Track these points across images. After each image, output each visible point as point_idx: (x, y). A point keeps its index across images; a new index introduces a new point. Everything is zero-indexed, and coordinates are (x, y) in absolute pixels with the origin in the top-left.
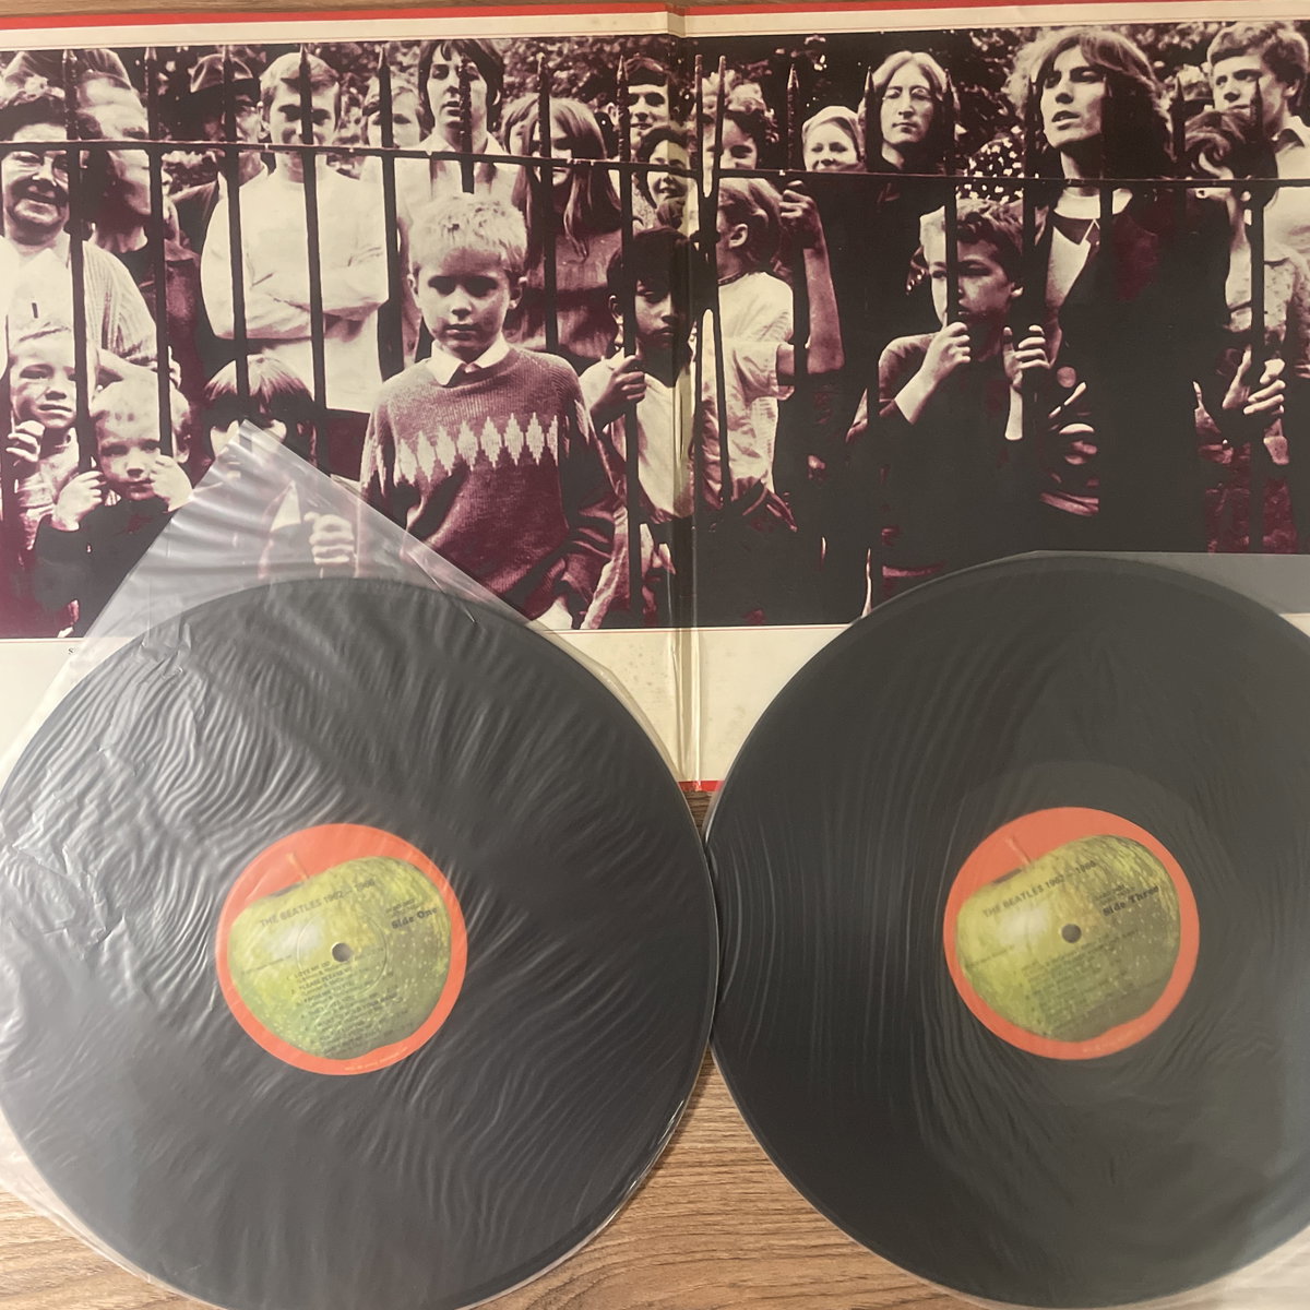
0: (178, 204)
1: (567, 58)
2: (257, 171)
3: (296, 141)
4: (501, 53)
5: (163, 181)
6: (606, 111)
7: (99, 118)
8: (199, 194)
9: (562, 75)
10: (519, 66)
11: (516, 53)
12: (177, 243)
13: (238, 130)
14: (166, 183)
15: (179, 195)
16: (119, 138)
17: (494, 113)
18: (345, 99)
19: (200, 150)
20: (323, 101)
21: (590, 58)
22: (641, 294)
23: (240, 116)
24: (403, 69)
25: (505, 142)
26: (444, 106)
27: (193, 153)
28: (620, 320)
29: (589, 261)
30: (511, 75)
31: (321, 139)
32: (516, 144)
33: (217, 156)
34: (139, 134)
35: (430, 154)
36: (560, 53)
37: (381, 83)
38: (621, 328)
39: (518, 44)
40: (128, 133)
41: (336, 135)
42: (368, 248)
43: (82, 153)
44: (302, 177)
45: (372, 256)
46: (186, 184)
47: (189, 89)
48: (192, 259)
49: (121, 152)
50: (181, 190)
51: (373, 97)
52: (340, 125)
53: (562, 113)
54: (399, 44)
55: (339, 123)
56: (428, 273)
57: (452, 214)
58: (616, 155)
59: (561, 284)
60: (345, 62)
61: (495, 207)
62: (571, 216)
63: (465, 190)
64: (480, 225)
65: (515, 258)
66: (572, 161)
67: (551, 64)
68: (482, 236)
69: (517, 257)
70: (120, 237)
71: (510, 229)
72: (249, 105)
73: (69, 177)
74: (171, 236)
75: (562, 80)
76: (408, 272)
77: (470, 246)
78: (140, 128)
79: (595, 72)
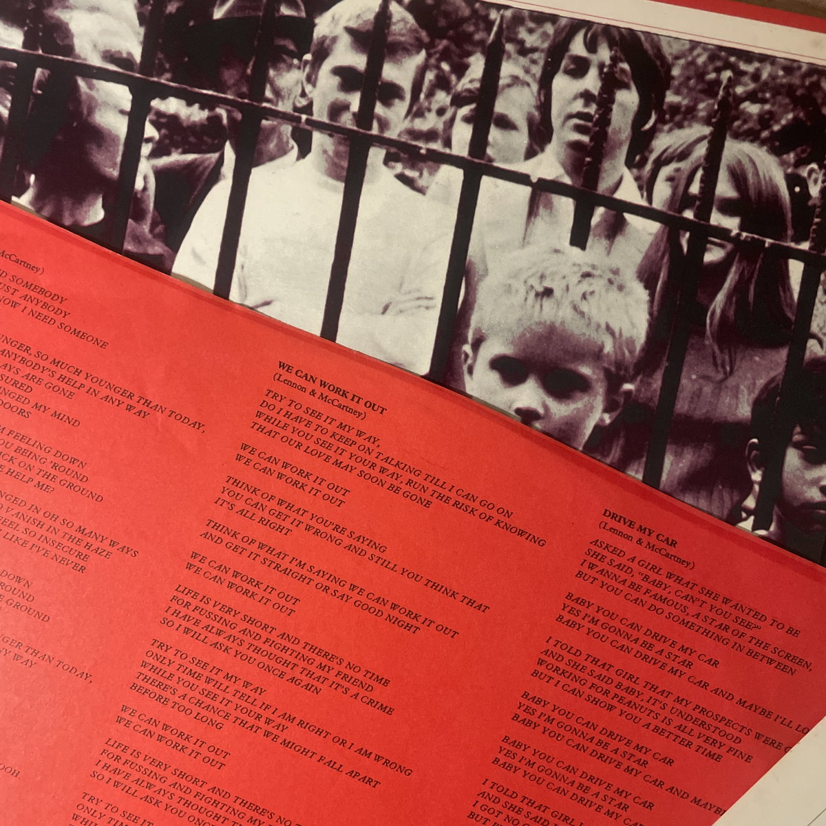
0: (160, 174)
1: (765, 86)
2: (282, 151)
3: (347, 120)
4: (670, 58)
5: (146, 135)
6: (804, 172)
7: (74, 27)
8: (190, 166)
9: (753, 109)
10: (692, 82)
11: (693, 63)
12: (146, 228)
13: (268, 87)
14: (149, 140)
15: (163, 161)
16: (96, 61)
17: (640, 142)
18: (430, 76)
19: (207, 103)
20: (399, 72)
21: (799, 92)
22: (797, 446)
23: (276, 68)
24: (523, 51)
25: (647, 186)
26: (570, 116)
27: (197, 106)
28: (757, 476)
29: (731, 382)
30: (677, 93)
31: (384, 125)
32: (662, 192)
33: (229, 117)
34: (126, 62)
35: (534, 180)
36: (756, 77)
37: (486, 64)
38: (757, 488)
39: (698, 51)
40: (110, 56)
41: (406, 124)
42: (417, 295)
43: (39, 71)
44: (344, 173)
45: (419, 307)
46: (177, 148)
47: (212, 15)
48: (161, 256)
49: (95, 81)
50: (168, 154)
51: (471, 81)
52: (416, 112)
53: (739, 162)
54: (527, 13)
55: (415, 109)
56: (494, 348)
57: (548, 273)
58: (806, 240)
59: (682, 406)
60: (442, 22)
61: (611, 276)
62: (718, 311)
63: (574, 242)
64: (584, 297)
65: (624, 354)
66: (739, 235)
67: (739, 90)
68: (582, 314)
69: (627, 353)
70: (67, 203)
71: (627, 312)
72: (293, 55)
73: (13, 102)
74: (139, 216)
75: (750, 116)
76: (465, 341)
77: (563, 323)
78: (129, 54)
79: (801, 114)
